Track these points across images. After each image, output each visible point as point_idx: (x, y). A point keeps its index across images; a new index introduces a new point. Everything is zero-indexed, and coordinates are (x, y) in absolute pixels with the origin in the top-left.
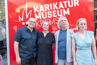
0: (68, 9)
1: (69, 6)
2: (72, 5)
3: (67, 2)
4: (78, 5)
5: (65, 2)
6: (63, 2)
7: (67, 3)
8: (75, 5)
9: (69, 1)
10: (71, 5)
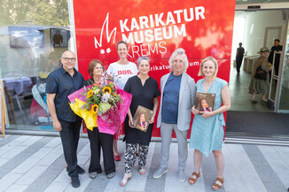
0: (183, 26)
1: (186, 19)
2: (192, 19)
3: (181, 11)
4: (203, 17)
5: (178, 12)
6: (175, 12)
7: (182, 15)
8: (197, 18)
9: (185, 11)
10: (189, 17)
